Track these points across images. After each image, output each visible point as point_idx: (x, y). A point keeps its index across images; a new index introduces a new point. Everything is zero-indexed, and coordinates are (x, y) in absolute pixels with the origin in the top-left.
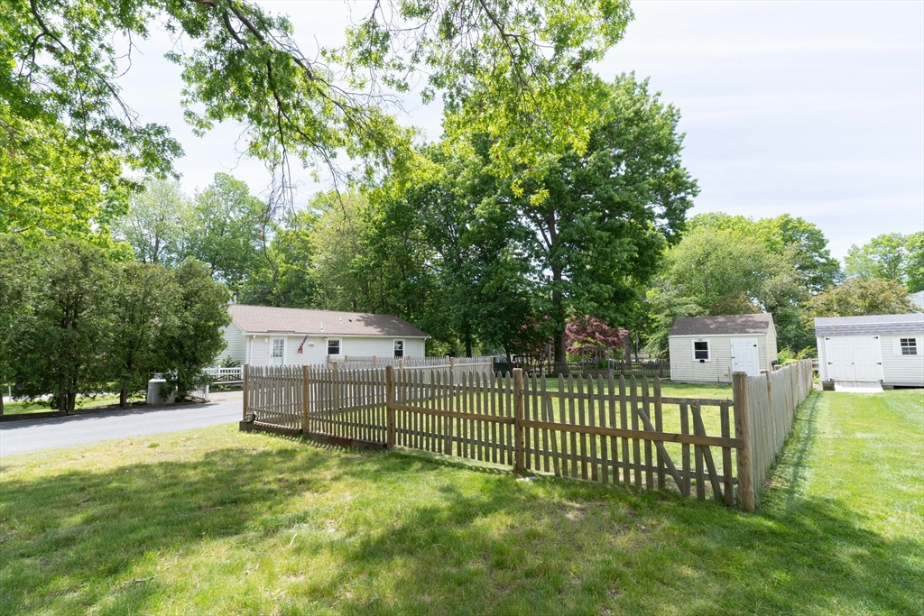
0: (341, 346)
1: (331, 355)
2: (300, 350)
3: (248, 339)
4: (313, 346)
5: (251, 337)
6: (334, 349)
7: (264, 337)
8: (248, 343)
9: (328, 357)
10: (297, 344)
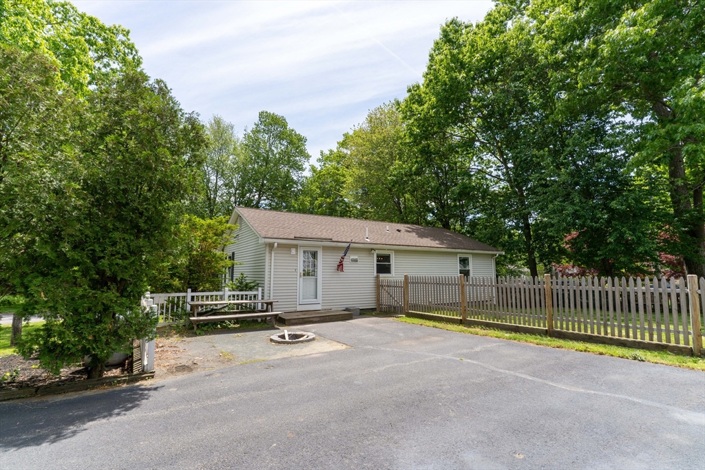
0: (394, 262)
1: (381, 275)
2: (340, 266)
3: (268, 249)
4: (356, 261)
5: (271, 246)
6: (383, 266)
7: (289, 247)
8: (267, 255)
9: (377, 277)
10: (336, 258)
